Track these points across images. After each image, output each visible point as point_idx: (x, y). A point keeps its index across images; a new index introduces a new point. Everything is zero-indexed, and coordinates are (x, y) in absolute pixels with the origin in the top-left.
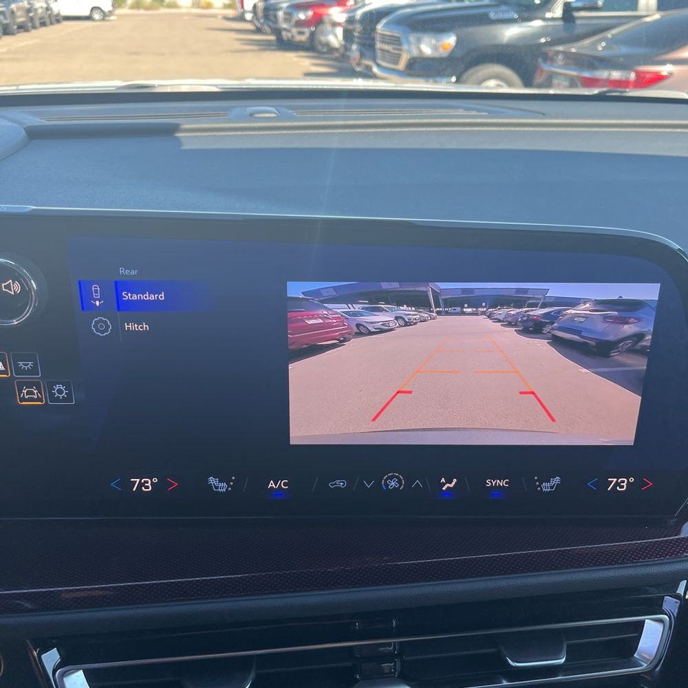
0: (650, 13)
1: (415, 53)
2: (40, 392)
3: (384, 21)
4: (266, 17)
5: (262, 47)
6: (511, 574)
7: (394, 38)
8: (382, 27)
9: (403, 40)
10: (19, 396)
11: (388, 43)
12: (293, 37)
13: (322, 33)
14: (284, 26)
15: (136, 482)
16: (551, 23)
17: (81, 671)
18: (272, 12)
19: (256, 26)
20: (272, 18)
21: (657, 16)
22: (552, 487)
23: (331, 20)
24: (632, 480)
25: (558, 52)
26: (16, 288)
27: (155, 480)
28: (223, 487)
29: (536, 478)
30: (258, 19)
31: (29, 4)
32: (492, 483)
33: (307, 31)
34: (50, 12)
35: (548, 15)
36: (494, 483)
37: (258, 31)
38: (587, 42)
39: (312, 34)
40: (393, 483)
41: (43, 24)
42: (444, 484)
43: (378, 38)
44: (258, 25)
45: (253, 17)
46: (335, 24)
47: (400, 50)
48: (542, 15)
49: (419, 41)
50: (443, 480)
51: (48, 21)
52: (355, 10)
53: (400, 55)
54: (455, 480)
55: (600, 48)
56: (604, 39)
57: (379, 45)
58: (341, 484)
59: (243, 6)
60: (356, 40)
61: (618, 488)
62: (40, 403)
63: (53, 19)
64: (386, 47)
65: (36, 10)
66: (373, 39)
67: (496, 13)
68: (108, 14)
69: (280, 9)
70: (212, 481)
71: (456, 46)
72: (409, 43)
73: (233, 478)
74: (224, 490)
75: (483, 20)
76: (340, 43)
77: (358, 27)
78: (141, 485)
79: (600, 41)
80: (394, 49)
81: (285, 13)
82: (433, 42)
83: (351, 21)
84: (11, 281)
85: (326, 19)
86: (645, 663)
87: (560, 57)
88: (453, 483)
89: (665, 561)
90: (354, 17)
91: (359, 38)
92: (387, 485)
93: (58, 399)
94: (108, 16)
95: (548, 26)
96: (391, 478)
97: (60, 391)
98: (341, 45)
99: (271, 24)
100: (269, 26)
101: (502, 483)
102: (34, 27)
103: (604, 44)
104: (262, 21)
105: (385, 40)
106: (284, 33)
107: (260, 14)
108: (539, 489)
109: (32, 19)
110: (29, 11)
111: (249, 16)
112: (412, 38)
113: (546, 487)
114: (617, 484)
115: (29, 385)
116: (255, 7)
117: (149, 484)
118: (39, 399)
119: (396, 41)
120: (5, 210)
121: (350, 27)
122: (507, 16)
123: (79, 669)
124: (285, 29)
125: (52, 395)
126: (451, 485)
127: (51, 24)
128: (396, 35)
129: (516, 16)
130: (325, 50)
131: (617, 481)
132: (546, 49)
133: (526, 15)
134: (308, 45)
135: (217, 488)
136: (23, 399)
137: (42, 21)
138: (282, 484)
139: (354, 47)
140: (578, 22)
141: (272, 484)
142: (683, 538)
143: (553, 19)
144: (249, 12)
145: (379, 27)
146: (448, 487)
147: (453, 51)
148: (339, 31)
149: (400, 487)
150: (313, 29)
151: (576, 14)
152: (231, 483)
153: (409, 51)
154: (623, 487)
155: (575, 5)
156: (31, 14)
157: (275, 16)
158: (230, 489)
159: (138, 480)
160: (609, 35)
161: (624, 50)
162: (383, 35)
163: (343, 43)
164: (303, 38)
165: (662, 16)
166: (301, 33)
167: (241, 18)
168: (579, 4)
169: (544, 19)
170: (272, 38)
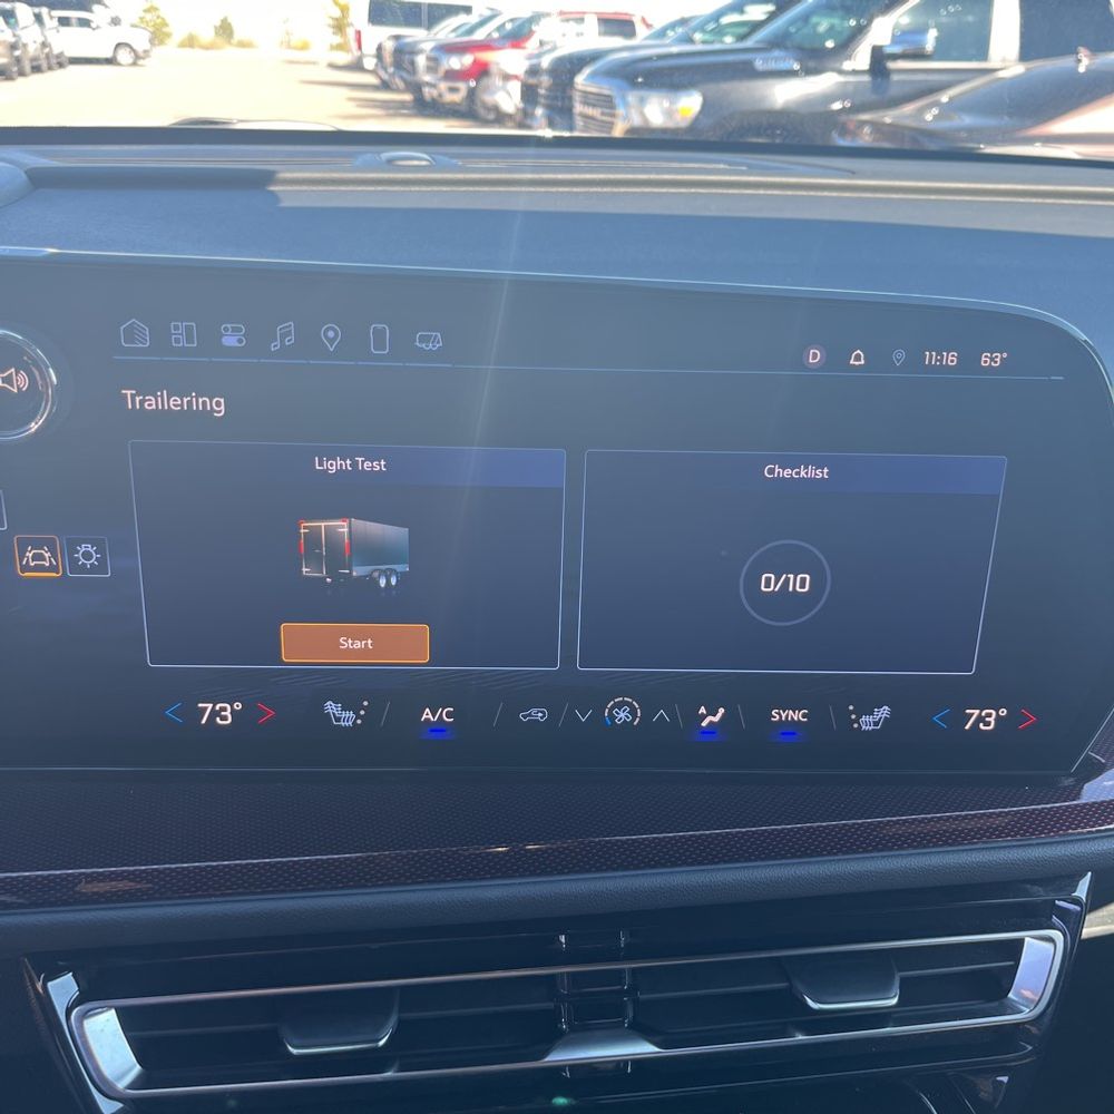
0: (1007, 64)
1: (636, 121)
2: (54, 555)
3: (587, 71)
4: (398, 64)
5: (391, 112)
6: (812, 857)
7: (602, 98)
8: (585, 80)
9: (617, 101)
10: (21, 561)
11: (594, 106)
12: (440, 95)
13: (487, 89)
14: (427, 78)
15: (206, 708)
16: (851, 79)
17: (113, 1011)
18: (407, 56)
19: (381, 79)
20: (406, 65)
21: (1020, 69)
22: (876, 724)
23: (501, 70)
24: (1003, 712)
25: (864, 123)
26: (22, 381)
27: (238, 706)
28: (347, 718)
29: (851, 708)
30: (385, 69)
31: (14, 35)
32: (781, 717)
33: (462, 86)
34: (47, 50)
35: (847, 65)
36: (784, 716)
37: (385, 86)
38: (909, 108)
39: (472, 93)
40: (622, 715)
41: (37, 69)
42: (704, 717)
43: (577, 97)
44: (385, 77)
45: (376, 65)
46: (507, 77)
47: (613, 116)
48: (837, 65)
49: (642, 101)
50: (703, 710)
51: (44, 65)
52: (539, 56)
53: (612, 123)
54: (722, 711)
55: (929, 117)
56: (937, 104)
57: (578, 108)
58: (539, 714)
59: (360, 47)
60: (542, 100)
61: (981, 725)
62: (54, 575)
63: (54, 61)
64: (590, 111)
65: (25, 45)
66: (570, 98)
67: (765, 60)
68: (142, 54)
69: (421, 51)
70: (331, 707)
71: (701, 112)
72: (626, 105)
73: (366, 703)
74: (350, 723)
75: (746, 71)
76: (516, 105)
77: (546, 80)
78: (214, 714)
79: (930, 106)
80: (603, 114)
81: (429, 59)
82: (666, 104)
83: (534, 71)
84: (13, 370)
85: (494, 69)
86: (1027, 1007)
87: (867, 130)
88: (719, 715)
89: (1057, 839)
90: (539, 64)
91: (547, 97)
92: (612, 717)
93: (83, 569)
94: (143, 58)
95: (846, 83)
96: (619, 706)
97: (87, 556)
98: (518, 109)
99: (405, 75)
100: (402, 78)
101: (797, 716)
102: (22, 74)
103: (935, 111)
104: (391, 70)
105: (588, 99)
106: (426, 90)
107: (388, 59)
108: (856, 726)
109: (18, 60)
110: (13, 47)
111: (370, 63)
112: (632, 97)
113: (867, 723)
114: (980, 719)
115: (37, 544)
116: (380, 48)
117: (228, 713)
118: (52, 568)
119: (607, 103)
120: (6, 253)
121: (532, 81)
122: (783, 66)
123: (110, 1007)
124: (428, 84)
125: (73, 561)
126: (716, 719)
127: (50, 68)
128: (606, 92)
129: (796, 66)
130: (492, 116)
131: (980, 713)
132: (843, 118)
133: (812, 64)
134: (464, 108)
135: (338, 719)
136: (26, 568)
137: (35, 64)
138: (444, 714)
139: (539, 111)
140: (895, 77)
141: (427, 715)
142: (1086, 804)
143: (855, 72)
144: (369, 56)
145: (580, 80)
146: (711, 722)
147: (696, 119)
148: (515, 88)
149: (634, 720)
150: (473, 84)
151: (892, 65)
152: (362, 712)
153: (626, 118)
154: (988, 724)
155: (889, 50)
156: (17, 53)
157: (413, 63)
158: (359, 722)
159: (211, 705)
160: (944, 98)
161: (967, 120)
162: (585, 92)
163: (521, 105)
164: (457, 98)
165: (1027, 69)
166: (453, 90)
167: (357, 66)
168: (897, 49)
169: (841, 72)
170: (408, 97)
